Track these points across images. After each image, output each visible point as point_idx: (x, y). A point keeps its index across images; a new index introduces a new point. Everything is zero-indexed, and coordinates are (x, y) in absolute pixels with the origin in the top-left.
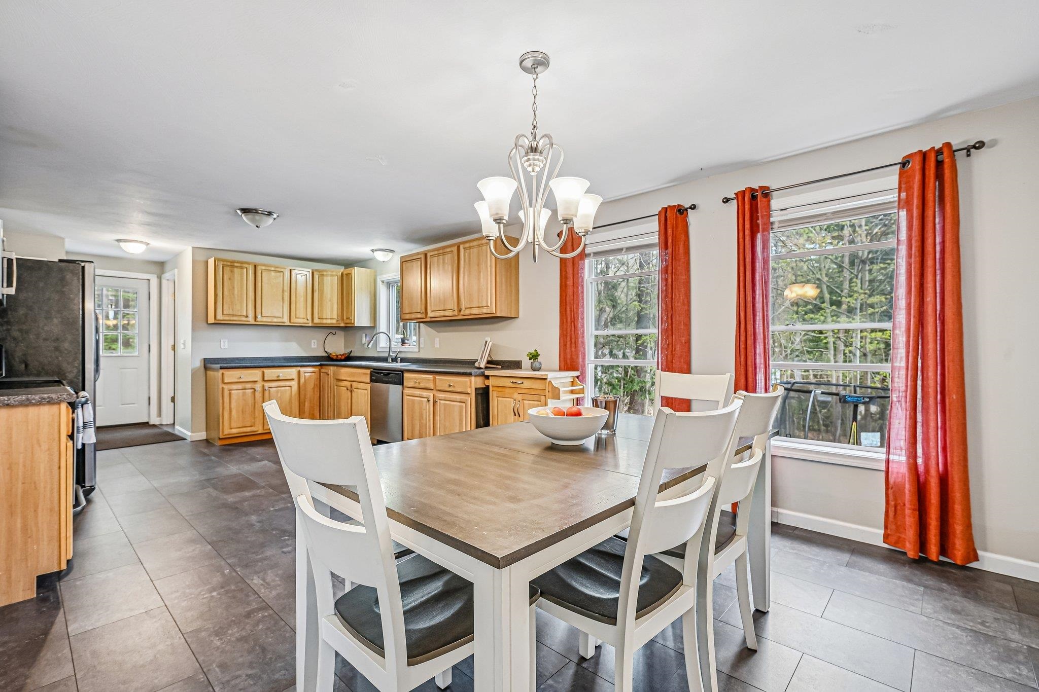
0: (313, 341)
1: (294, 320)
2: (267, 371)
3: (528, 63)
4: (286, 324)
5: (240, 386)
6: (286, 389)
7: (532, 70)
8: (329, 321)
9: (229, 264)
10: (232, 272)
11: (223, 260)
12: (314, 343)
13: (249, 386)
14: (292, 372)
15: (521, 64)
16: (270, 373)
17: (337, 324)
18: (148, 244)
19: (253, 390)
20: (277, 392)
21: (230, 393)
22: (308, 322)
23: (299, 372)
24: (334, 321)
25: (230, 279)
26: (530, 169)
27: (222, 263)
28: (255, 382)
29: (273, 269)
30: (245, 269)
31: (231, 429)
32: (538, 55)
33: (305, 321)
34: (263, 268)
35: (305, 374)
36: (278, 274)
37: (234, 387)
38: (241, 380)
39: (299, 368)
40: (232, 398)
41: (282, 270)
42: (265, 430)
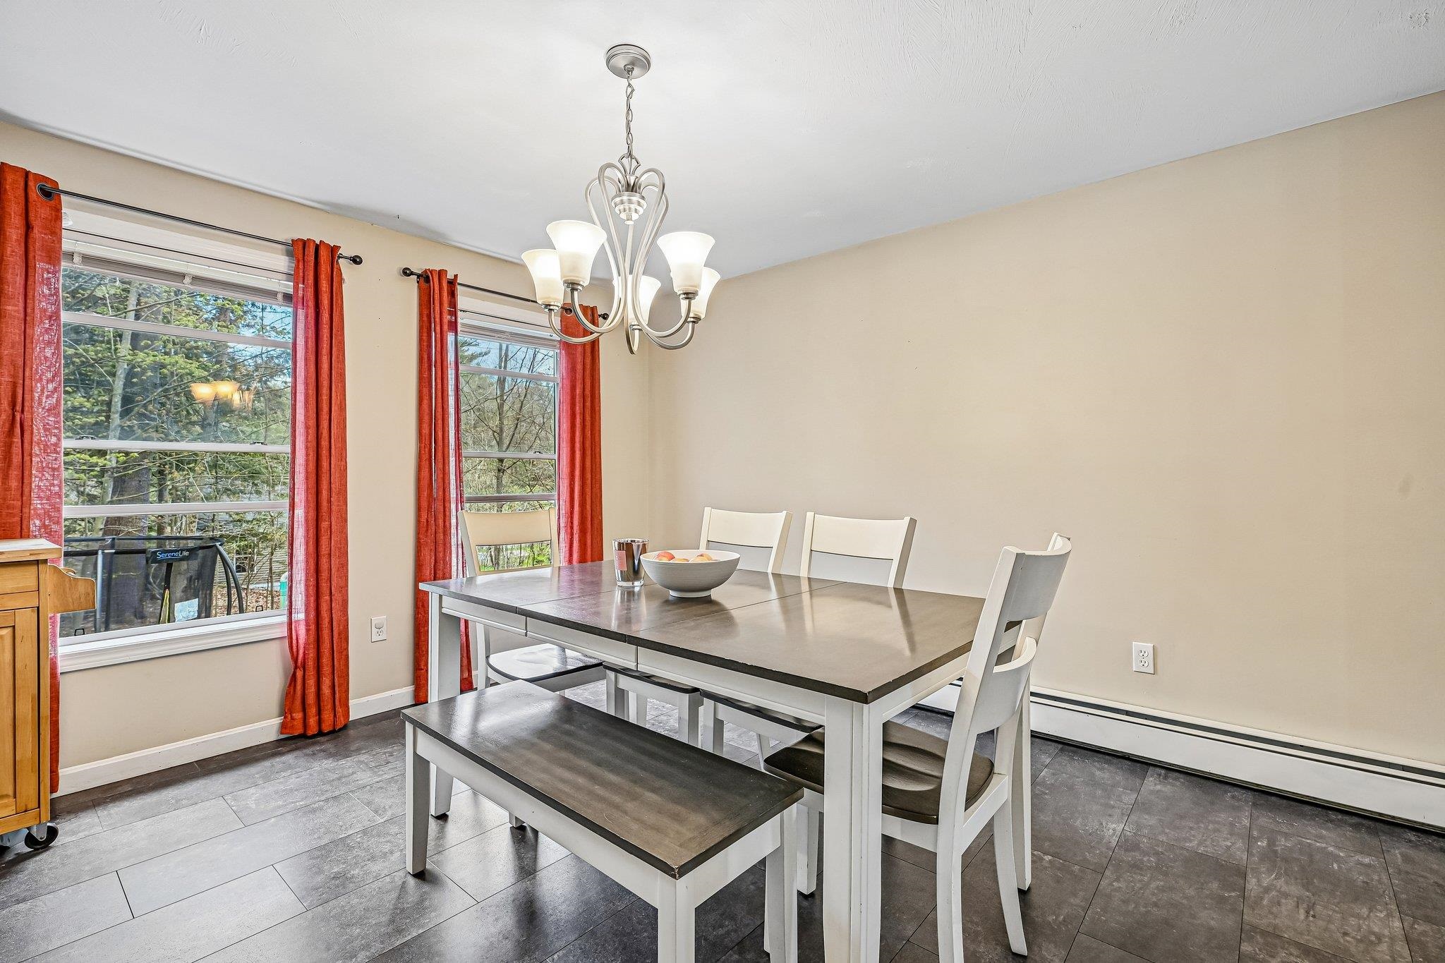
3: (620, 62)
7: (626, 72)
15: (608, 61)
26: (623, 216)
32: (633, 50)
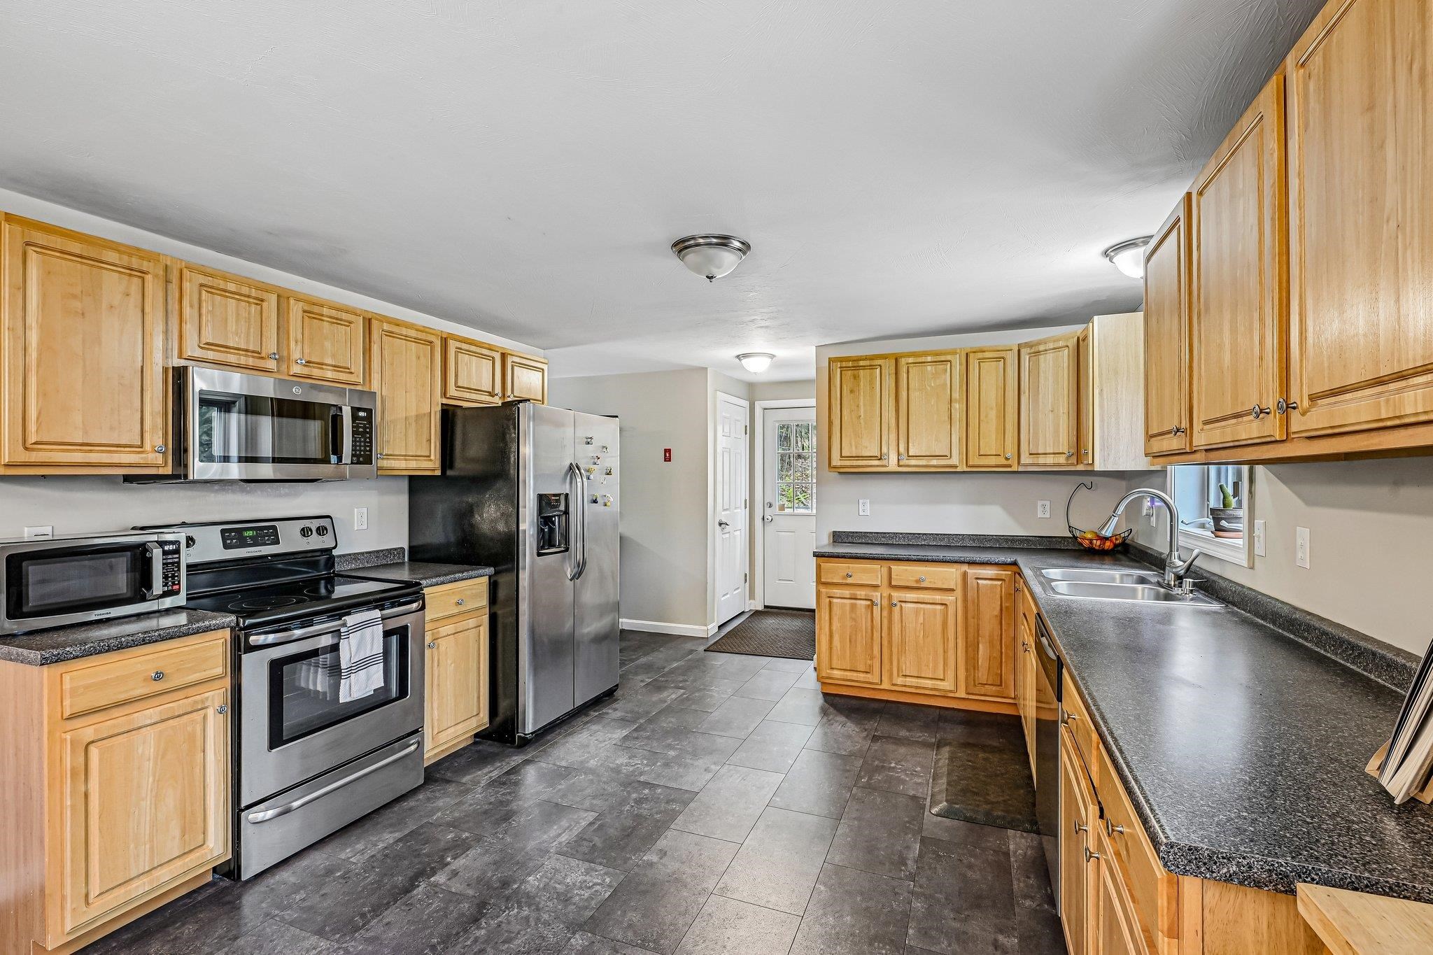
0: (1040, 503)
1: (974, 460)
2: (897, 568)
4: (958, 470)
5: (846, 592)
6: (935, 609)
8: (1050, 460)
9: (850, 364)
10: (856, 377)
11: (841, 360)
12: (1044, 506)
13: (861, 593)
14: (950, 575)
16: (903, 572)
17: (1068, 465)
18: (772, 356)
19: (869, 603)
20: (917, 612)
21: (830, 602)
22: (1009, 462)
23: (965, 575)
24: (1062, 460)
25: (852, 391)
27: (839, 364)
28: (876, 587)
29: (929, 359)
30: (878, 370)
31: (832, 668)
33: (1002, 461)
34: (911, 360)
35: (979, 581)
36: (941, 367)
37: (837, 592)
38: (849, 581)
39: (965, 568)
40: (833, 613)
41: (949, 358)
42: (893, 685)
